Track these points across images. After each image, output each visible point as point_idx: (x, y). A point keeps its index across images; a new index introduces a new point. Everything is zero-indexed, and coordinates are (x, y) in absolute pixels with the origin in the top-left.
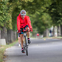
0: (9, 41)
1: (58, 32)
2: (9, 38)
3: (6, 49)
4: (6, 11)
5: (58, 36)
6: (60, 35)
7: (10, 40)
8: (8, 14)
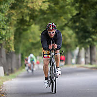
0: (9, 70)
1: (86, 58)
2: (10, 65)
3: (4, 83)
4: (5, 23)
5: (86, 63)
6: (89, 61)
7: (10, 68)
8: (8, 27)
